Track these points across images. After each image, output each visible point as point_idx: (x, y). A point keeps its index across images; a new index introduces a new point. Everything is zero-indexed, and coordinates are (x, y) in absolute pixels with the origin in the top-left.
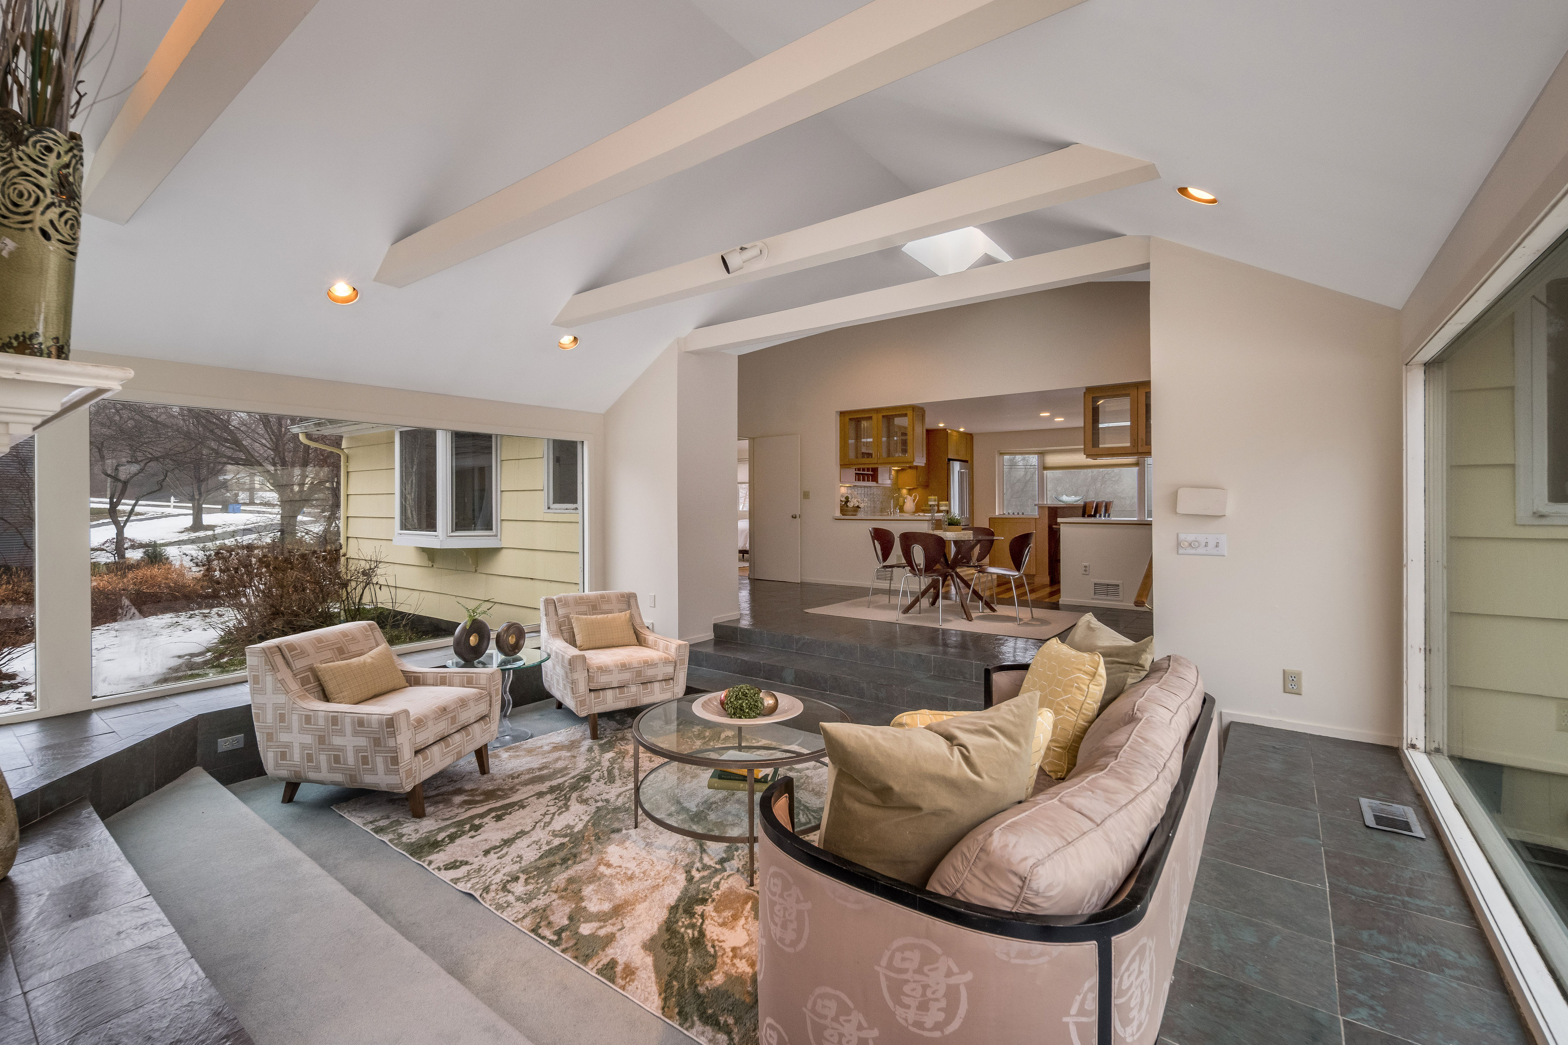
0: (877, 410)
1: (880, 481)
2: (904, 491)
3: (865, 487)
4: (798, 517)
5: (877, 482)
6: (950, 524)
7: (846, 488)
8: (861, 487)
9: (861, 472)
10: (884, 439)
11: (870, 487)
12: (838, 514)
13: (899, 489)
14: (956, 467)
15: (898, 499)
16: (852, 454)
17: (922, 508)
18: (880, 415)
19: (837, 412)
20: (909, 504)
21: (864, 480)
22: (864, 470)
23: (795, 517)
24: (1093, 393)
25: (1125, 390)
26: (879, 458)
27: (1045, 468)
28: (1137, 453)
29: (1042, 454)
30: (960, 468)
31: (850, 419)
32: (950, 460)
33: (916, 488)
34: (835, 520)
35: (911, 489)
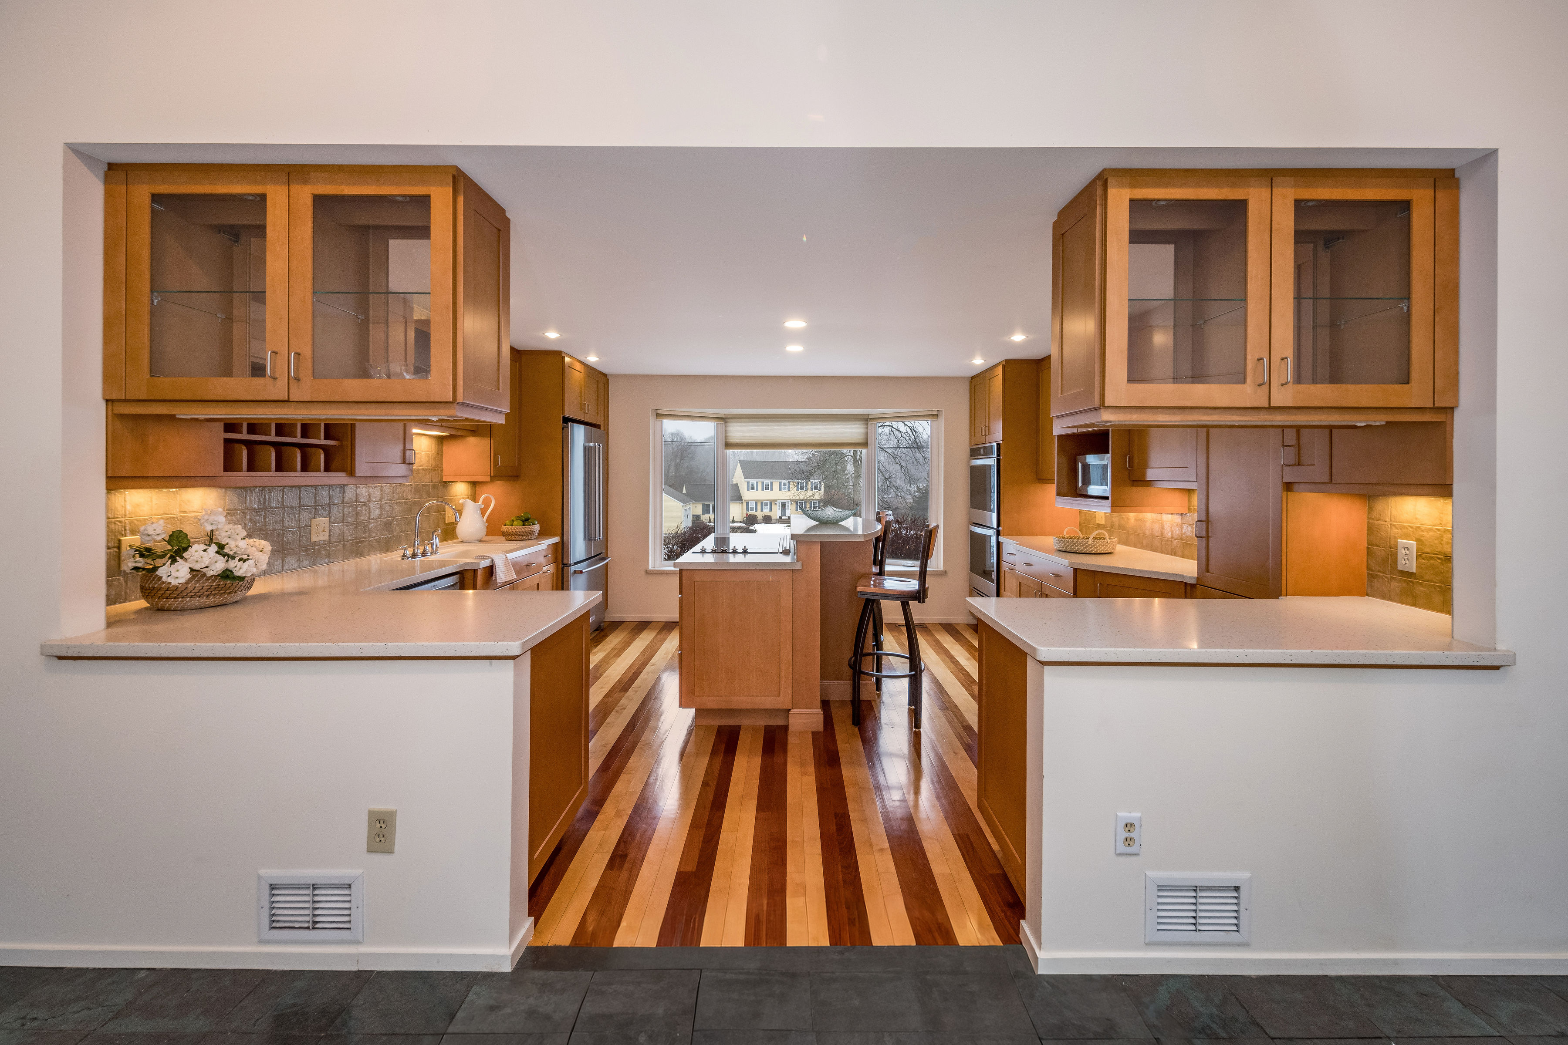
0: (292, 172)
1: (367, 470)
2: (460, 489)
5: (351, 473)
12: (86, 623)
13: (446, 484)
14: (579, 434)
15: (441, 509)
17: (505, 528)
18: (304, 194)
20: (471, 523)
24: (1132, 186)
25: (1233, 185)
26: (298, 380)
27: (728, 445)
28: (1270, 409)
29: (724, 420)
30: (588, 439)
31: (156, 198)
32: (567, 420)
33: (488, 479)
34: (60, 658)
35: (474, 484)
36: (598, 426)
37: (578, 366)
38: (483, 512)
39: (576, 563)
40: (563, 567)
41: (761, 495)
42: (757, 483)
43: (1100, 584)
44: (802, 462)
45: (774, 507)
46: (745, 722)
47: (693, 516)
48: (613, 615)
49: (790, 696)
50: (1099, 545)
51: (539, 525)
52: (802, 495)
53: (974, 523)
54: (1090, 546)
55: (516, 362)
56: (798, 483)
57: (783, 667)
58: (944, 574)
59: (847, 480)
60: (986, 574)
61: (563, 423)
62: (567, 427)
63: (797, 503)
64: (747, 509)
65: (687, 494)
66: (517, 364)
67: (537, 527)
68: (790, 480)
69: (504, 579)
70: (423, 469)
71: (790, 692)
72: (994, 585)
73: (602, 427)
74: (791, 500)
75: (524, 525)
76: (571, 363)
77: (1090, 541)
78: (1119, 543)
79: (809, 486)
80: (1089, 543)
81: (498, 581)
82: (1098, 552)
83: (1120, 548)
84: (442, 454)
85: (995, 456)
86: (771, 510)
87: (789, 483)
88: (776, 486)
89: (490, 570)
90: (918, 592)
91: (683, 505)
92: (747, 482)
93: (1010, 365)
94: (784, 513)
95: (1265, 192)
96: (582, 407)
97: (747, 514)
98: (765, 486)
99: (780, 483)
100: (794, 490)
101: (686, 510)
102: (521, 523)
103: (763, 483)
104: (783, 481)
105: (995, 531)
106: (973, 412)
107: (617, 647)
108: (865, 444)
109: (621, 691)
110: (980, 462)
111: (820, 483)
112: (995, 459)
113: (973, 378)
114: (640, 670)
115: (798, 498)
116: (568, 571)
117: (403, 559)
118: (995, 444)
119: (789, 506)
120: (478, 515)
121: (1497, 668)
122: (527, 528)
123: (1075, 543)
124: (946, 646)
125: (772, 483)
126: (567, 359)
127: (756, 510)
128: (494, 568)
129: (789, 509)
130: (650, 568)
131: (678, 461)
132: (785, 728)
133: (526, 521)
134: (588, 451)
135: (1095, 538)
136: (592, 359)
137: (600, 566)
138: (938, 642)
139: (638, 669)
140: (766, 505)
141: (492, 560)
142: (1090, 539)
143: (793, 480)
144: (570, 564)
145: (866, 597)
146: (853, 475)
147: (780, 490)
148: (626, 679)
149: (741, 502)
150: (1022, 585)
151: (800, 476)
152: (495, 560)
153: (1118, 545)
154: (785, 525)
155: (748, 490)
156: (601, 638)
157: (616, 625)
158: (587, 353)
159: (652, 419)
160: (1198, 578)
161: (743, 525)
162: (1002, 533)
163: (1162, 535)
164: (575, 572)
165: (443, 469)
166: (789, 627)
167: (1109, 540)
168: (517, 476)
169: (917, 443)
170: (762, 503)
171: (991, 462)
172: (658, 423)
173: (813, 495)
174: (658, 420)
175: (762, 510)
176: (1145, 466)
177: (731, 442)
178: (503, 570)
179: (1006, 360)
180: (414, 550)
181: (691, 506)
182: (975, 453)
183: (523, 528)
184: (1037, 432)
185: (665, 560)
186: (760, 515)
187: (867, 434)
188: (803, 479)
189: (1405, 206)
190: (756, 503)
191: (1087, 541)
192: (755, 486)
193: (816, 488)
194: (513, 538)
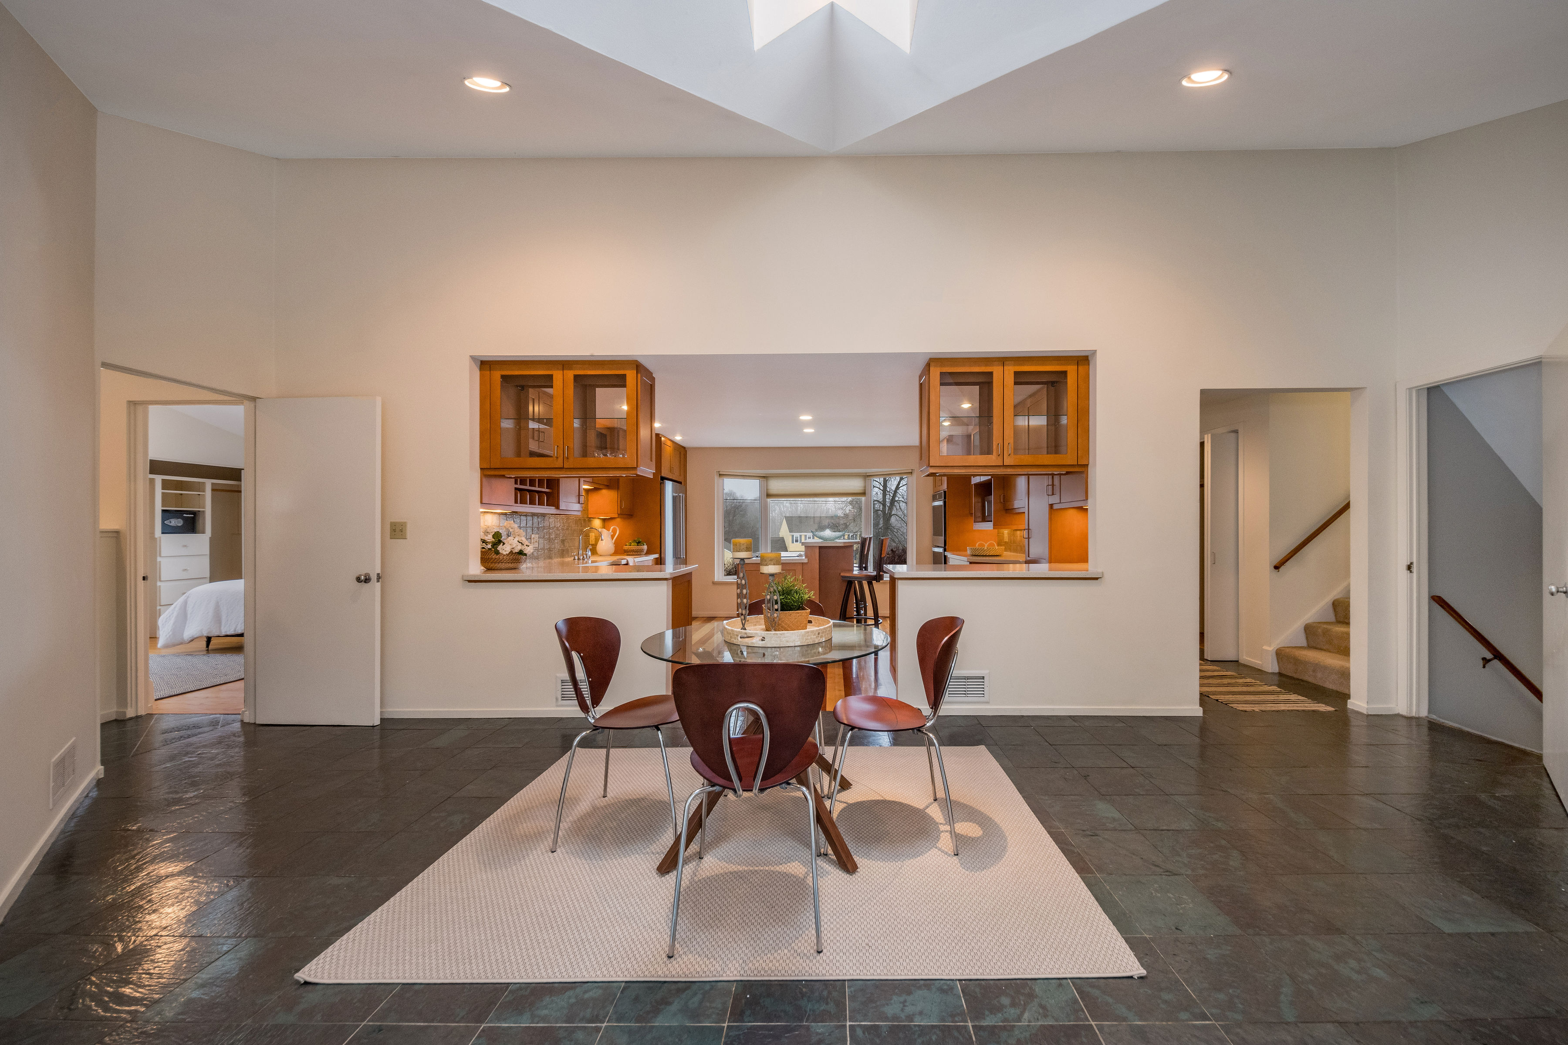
0: (564, 364)
1: (563, 506)
2: (597, 523)
3: (533, 515)
4: (374, 578)
5: (558, 507)
6: (785, 607)
7: (495, 517)
8: (526, 515)
9: (528, 487)
10: (577, 424)
11: (543, 515)
12: (476, 569)
13: (590, 519)
14: (669, 486)
15: (587, 536)
16: (508, 449)
17: (626, 548)
18: (570, 374)
19: (473, 358)
20: (606, 544)
21: (532, 502)
22: (532, 482)
23: (367, 580)
24: (941, 366)
25: (986, 365)
26: (568, 458)
27: (769, 495)
28: (1004, 466)
29: (765, 478)
30: (674, 491)
31: (503, 377)
32: (663, 479)
33: (616, 516)
34: (470, 581)
35: (604, 520)
36: (680, 483)
37: (669, 443)
38: (612, 537)
42: (801, 536)
51: (647, 547)
53: (934, 546)
61: (660, 480)
62: (663, 483)
67: (645, 547)
73: (683, 483)
75: (639, 545)
76: (665, 441)
84: (588, 500)
85: (943, 499)
90: (876, 576)
92: (792, 536)
95: (1001, 368)
96: (671, 470)
102: (636, 544)
105: (943, 548)
108: (863, 494)
110: (936, 503)
112: (943, 501)
118: (942, 491)
120: (609, 539)
121: (1096, 579)
122: (640, 547)
126: (663, 439)
130: (716, 579)
131: (731, 518)
133: (639, 543)
134: (675, 499)
136: (678, 438)
145: (849, 579)
155: (793, 542)
158: (674, 434)
159: (716, 478)
162: (946, 549)
165: (588, 510)
168: (633, 515)
171: (941, 503)
172: (721, 481)
174: (720, 478)
177: (772, 493)
180: (578, 559)
183: (636, 548)
185: (725, 575)
187: (865, 487)
189: (1065, 373)
194: (631, 553)
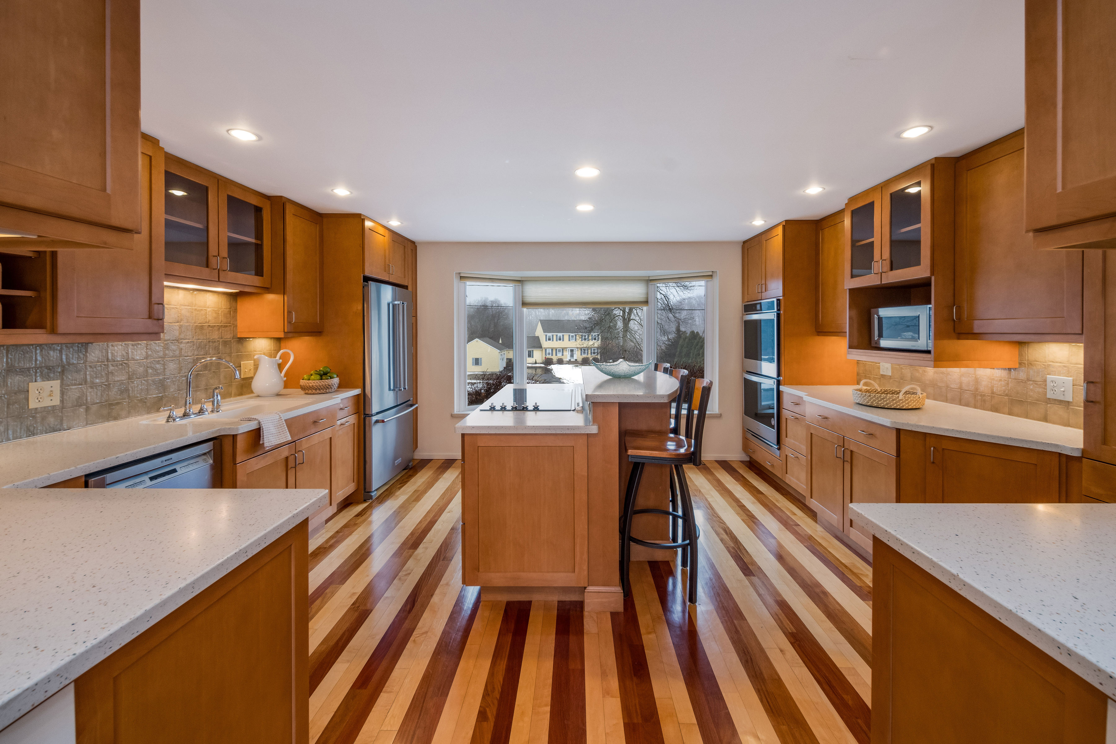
2: (261, 345)
5: (53, 331)
13: (241, 340)
17: (302, 382)
20: (269, 378)
27: (524, 304)
29: (521, 281)
30: (395, 298)
32: (367, 279)
36: (405, 287)
37: (381, 230)
38: (280, 367)
39: (378, 413)
40: (365, 417)
41: (555, 344)
42: (553, 336)
43: (934, 448)
44: (585, 321)
45: (565, 353)
46: (536, 598)
47: (507, 359)
48: (421, 454)
49: (586, 573)
50: (911, 401)
51: (338, 379)
52: (586, 344)
53: (747, 371)
54: (901, 402)
55: (317, 224)
56: (582, 336)
57: (578, 541)
58: (719, 416)
59: (618, 333)
60: (764, 418)
61: (363, 282)
62: (368, 286)
63: (581, 350)
64: (546, 354)
65: (503, 344)
66: (318, 225)
67: (336, 381)
68: (576, 334)
69: (275, 442)
70: (209, 326)
71: (585, 567)
72: (774, 431)
73: (410, 288)
74: (577, 348)
75: (321, 379)
76: (373, 228)
77: (901, 396)
78: (928, 398)
79: (590, 338)
80: (900, 398)
81: (266, 445)
82: (910, 407)
83: (929, 403)
84: (235, 311)
85: (775, 310)
86: (563, 355)
87: (576, 335)
88: (566, 337)
89: (257, 434)
91: (499, 351)
92: (546, 335)
93: (789, 225)
94: (572, 356)
96: (386, 268)
97: (545, 358)
98: (558, 338)
99: (569, 335)
100: (579, 341)
101: (501, 355)
102: (318, 377)
103: (557, 335)
104: (571, 334)
105: (775, 380)
106: (746, 272)
107: (420, 489)
108: (646, 302)
109: (410, 548)
110: (755, 317)
111: (598, 335)
112: (775, 313)
113: (745, 242)
114: (436, 518)
115: (582, 346)
116: (370, 422)
117: (168, 421)
118: (775, 300)
119: (576, 352)
120: (275, 370)
122: (325, 382)
123: (884, 398)
124: (727, 485)
125: (563, 335)
126: (368, 224)
127: (552, 355)
128: (261, 431)
129: (576, 354)
130: (455, 411)
132: (580, 605)
133: (323, 375)
135: (906, 393)
136: (394, 223)
137: (407, 412)
138: (719, 482)
139: (434, 516)
140: (559, 351)
141: (259, 423)
142: (901, 394)
143: (579, 334)
144: (372, 414)
146: (622, 330)
147: (569, 340)
148: (420, 531)
149: (541, 349)
150: (813, 435)
151: (584, 330)
152: (262, 423)
153: (927, 400)
154: (573, 365)
155: (546, 340)
156: (407, 478)
157: (424, 463)
159: (456, 281)
160: (1083, 451)
161: (543, 365)
162: (782, 382)
163: (977, 389)
164: (377, 422)
165: (237, 326)
166: (585, 497)
167: (921, 396)
168: (320, 332)
169: (669, 307)
170: (556, 350)
171: (770, 315)
172: (464, 285)
173: (594, 344)
174: (461, 281)
175: (556, 355)
176: (972, 318)
177: (527, 302)
178: (275, 432)
179: (786, 221)
180: (186, 410)
181: (505, 352)
182: (750, 308)
183: (320, 382)
184: (817, 288)
185: (468, 405)
186: (555, 358)
187: (647, 294)
188: (586, 333)
190: (552, 350)
191: (898, 395)
192: (551, 338)
193: (595, 339)
194: (310, 392)
